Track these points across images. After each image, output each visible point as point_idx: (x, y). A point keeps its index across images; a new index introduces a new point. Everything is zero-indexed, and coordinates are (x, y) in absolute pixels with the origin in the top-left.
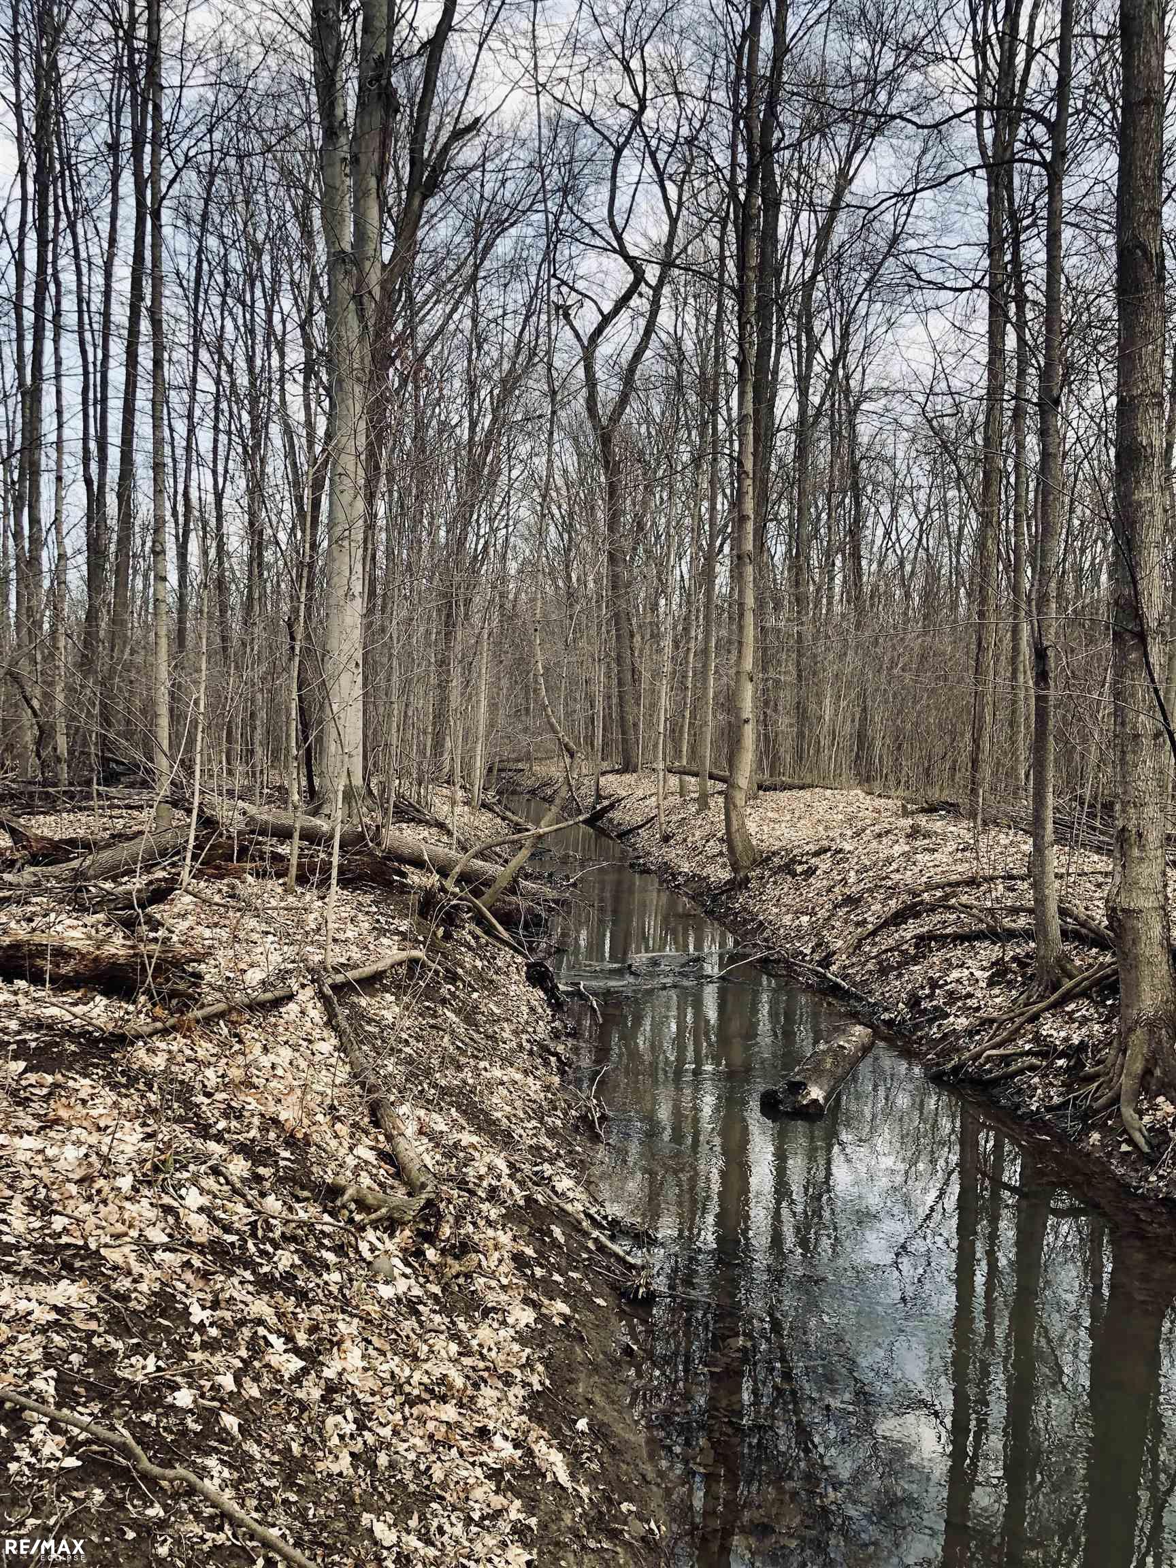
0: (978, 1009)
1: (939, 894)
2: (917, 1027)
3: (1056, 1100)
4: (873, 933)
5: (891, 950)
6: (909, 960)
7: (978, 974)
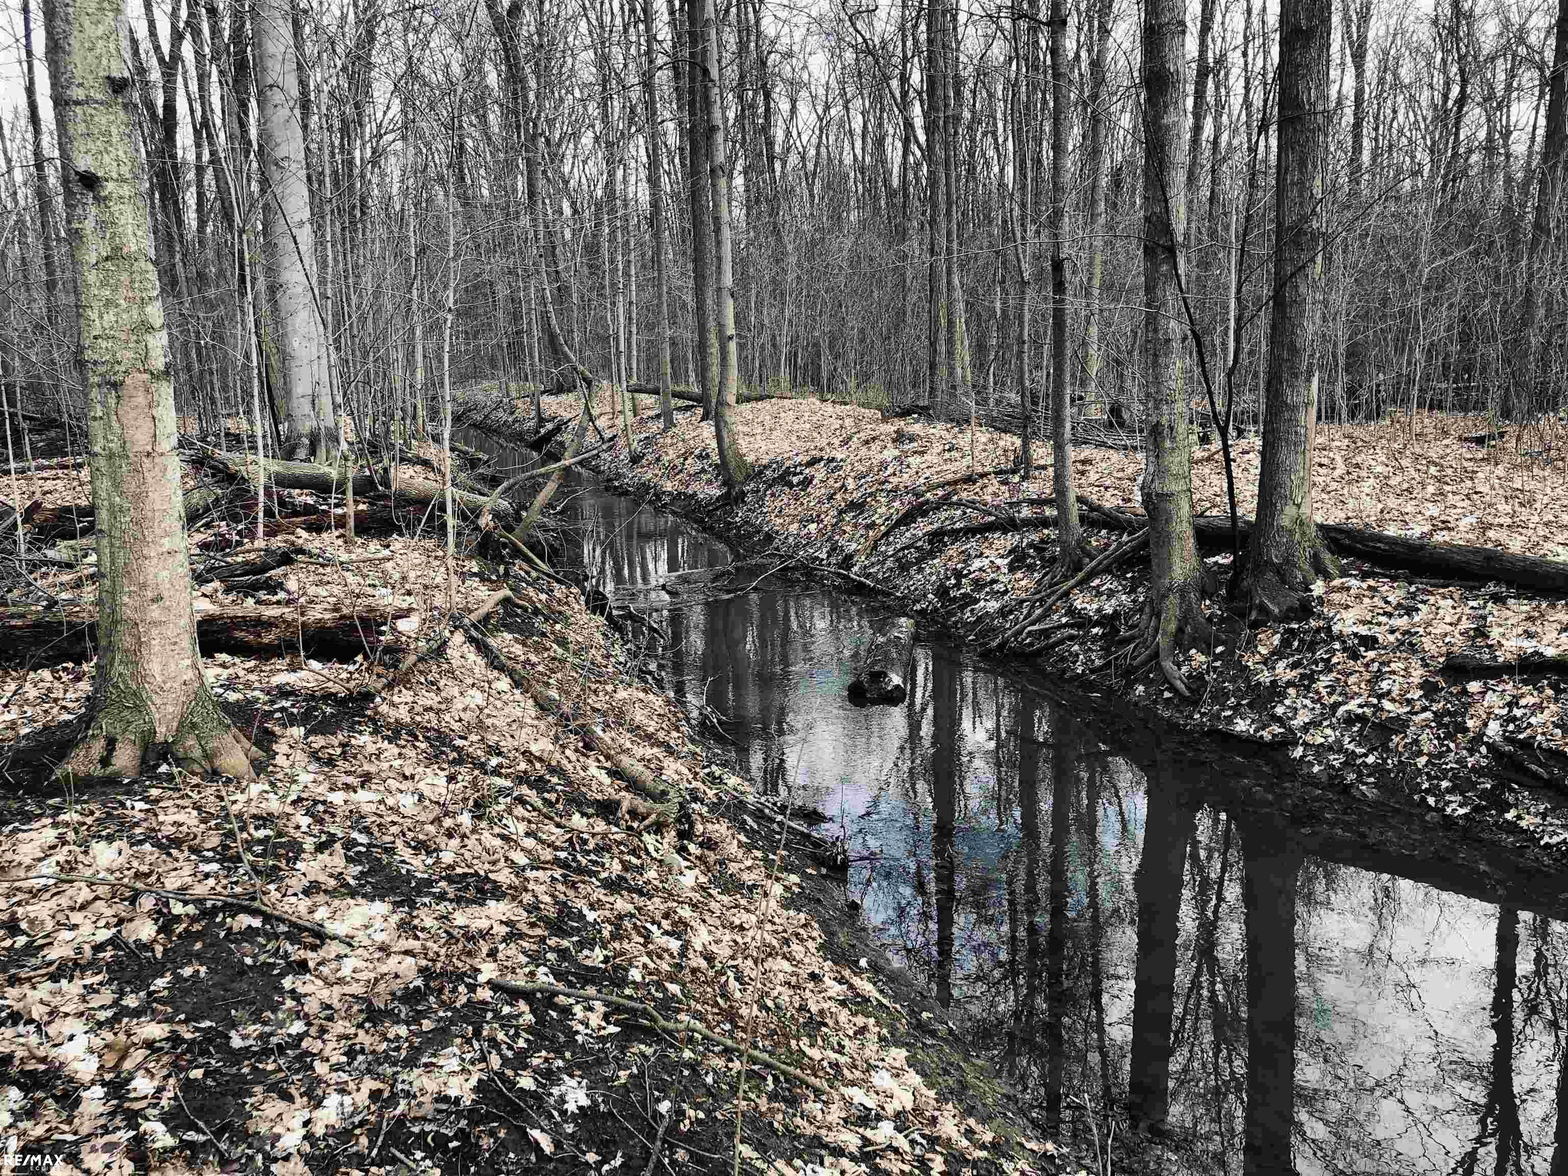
0: (1006, 592)
1: (940, 492)
2: (951, 614)
3: (1098, 663)
4: (887, 534)
5: (907, 548)
6: (925, 556)
7: (999, 562)
